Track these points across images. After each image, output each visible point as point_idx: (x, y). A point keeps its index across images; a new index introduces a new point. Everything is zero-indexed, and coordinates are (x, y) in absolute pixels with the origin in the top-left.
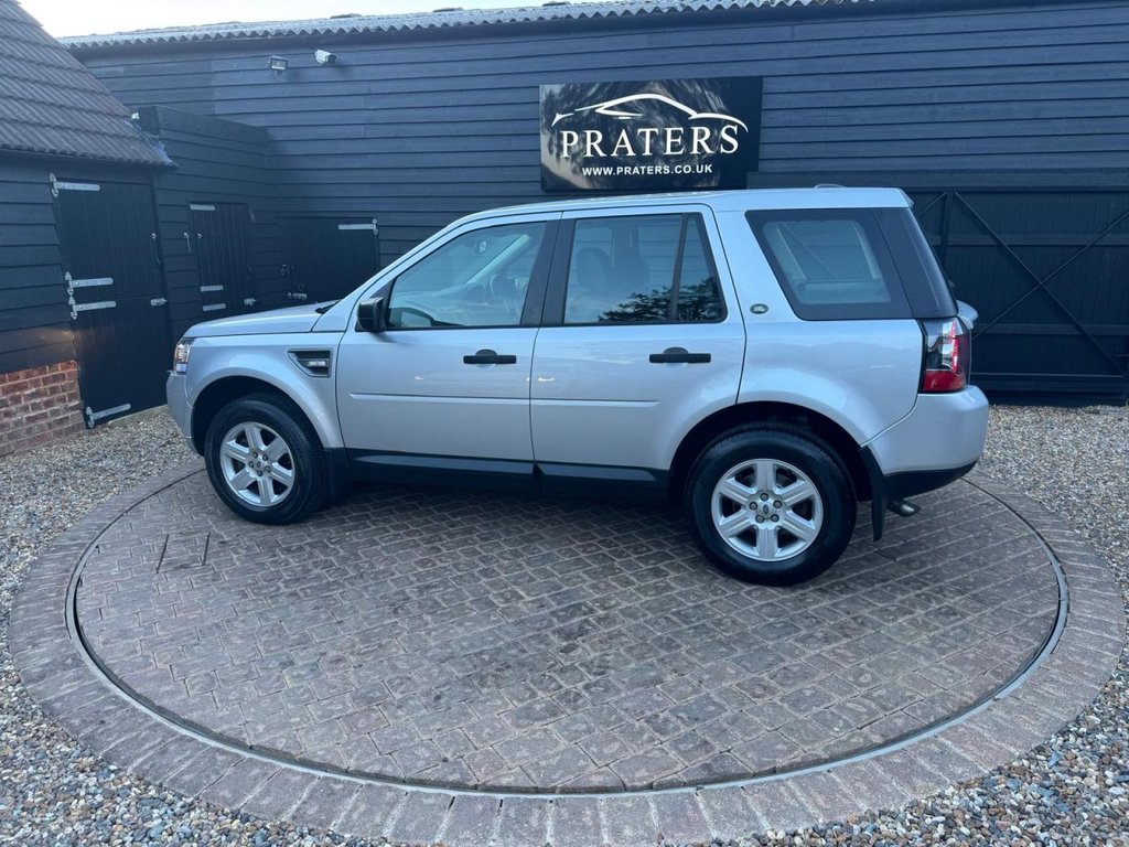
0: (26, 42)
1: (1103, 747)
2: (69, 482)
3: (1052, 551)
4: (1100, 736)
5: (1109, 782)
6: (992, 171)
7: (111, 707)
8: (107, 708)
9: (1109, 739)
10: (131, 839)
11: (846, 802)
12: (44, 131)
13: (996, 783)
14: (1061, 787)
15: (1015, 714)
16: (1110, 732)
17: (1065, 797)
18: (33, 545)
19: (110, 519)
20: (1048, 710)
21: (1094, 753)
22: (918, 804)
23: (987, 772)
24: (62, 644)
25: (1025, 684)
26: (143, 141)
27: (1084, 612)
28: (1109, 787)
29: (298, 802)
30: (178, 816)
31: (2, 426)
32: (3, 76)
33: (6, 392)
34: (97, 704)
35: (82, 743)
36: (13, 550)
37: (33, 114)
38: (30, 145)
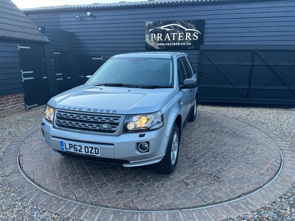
0: (12, 10)
1: (292, 202)
2: (20, 124)
3: (280, 148)
4: (291, 199)
5: (293, 212)
6: (266, 45)
7: (26, 184)
8: (25, 184)
9: (293, 200)
10: (28, 219)
11: (220, 215)
12: (16, 33)
13: (262, 211)
14: (280, 213)
15: (267, 192)
16: (294, 198)
17: (280, 215)
18: (9, 141)
19: (30, 134)
20: (277, 192)
21: (289, 203)
22: (240, 216)
23: (259, 208)
24: (15, 167)
25: (271, 184)
26: (42, 36)
27: (288, 164)
28: (293, 213)
29: (73, 211)
30: (41, 214)
31: (4, 109)
32: (5, 18)
33: (5, 100)
34: (23, 183)
35: (18, 193)
36: (4, 142)
37: (13, 28)
38: (12, 36)
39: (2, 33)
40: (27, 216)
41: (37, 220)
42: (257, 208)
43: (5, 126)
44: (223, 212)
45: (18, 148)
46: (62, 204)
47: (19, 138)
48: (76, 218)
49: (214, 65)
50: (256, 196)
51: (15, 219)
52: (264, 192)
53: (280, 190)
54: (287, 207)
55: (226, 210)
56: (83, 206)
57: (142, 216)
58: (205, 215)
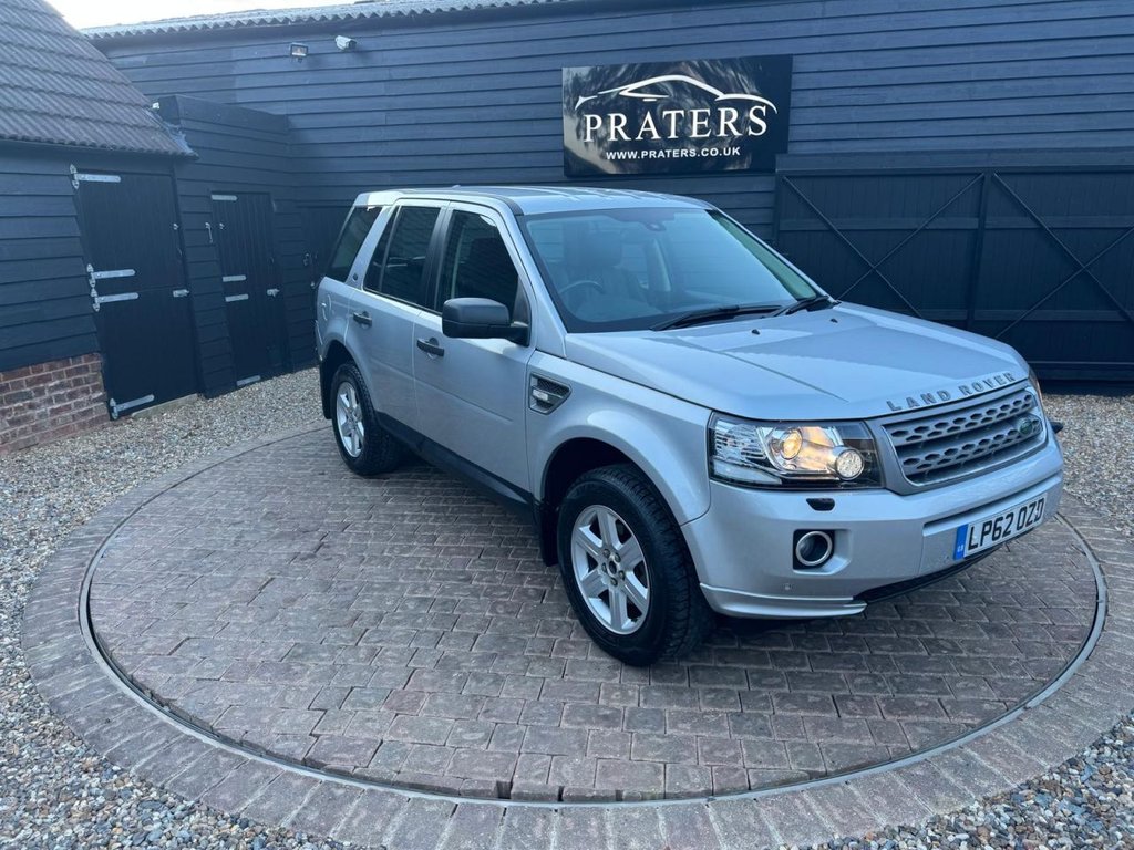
0: (47, 33)
2: (90, 474)
3: (1091, 549)
6: (1033, 150)
7: (118, 706)
8: (113, 707)
10: (130, 843)
11: (863, 816)
12: (63, 122)
13: (1026, 798)
14: (1095, 805)
15: (1046, 724)
17: (1099, 814)
18: (51, 539)
19: (128, 512)
20: (1082, 721)
22: (940, 819)
23: (1015, 787)
24: (73, 640)
25: (1058, 692)
26: (164, 131)
27: (1123, 615)
29: (300, 807)
30: (179, 820)
31: (26, 419)
32: (22, 67)
33: (30, 384)
34: (104, 702)
35: (87, 743)
36: (31, 544)
37: (53, 105)
38: (49, 136)
39: (12, 122)
40: (124, 830)
41: (161, 843)
42: (1007, 785)
43: (31, 483)
44: (876, 805)
45: (85, 568)
46: (257, 782)
47: (87, 528)
48: (312, 836)
49: (831, 230)
50: (1001, 741)
51: (77, 841)
52: (1032, 724)
53: (1092, 713)
54: (1122, 781)
55: (888, 797)
56: (338, 786)
57: (563, 823)
58: (808, 816)
